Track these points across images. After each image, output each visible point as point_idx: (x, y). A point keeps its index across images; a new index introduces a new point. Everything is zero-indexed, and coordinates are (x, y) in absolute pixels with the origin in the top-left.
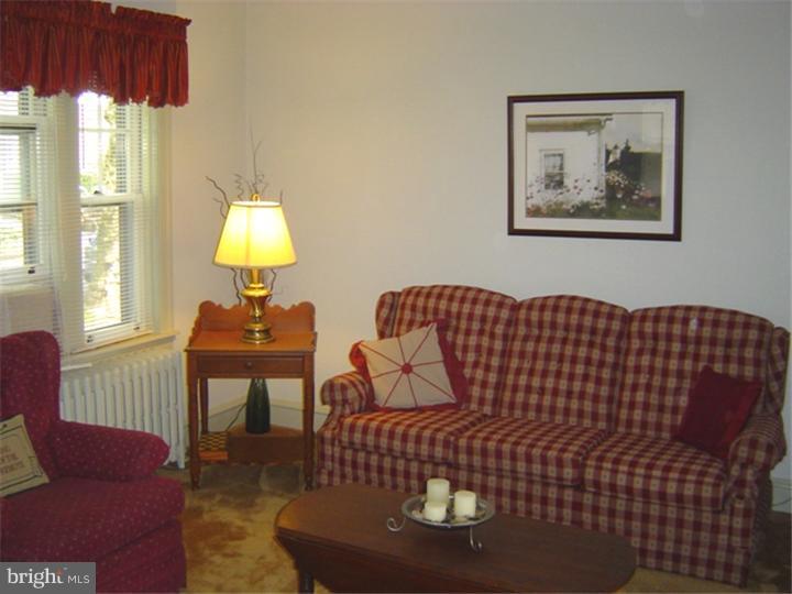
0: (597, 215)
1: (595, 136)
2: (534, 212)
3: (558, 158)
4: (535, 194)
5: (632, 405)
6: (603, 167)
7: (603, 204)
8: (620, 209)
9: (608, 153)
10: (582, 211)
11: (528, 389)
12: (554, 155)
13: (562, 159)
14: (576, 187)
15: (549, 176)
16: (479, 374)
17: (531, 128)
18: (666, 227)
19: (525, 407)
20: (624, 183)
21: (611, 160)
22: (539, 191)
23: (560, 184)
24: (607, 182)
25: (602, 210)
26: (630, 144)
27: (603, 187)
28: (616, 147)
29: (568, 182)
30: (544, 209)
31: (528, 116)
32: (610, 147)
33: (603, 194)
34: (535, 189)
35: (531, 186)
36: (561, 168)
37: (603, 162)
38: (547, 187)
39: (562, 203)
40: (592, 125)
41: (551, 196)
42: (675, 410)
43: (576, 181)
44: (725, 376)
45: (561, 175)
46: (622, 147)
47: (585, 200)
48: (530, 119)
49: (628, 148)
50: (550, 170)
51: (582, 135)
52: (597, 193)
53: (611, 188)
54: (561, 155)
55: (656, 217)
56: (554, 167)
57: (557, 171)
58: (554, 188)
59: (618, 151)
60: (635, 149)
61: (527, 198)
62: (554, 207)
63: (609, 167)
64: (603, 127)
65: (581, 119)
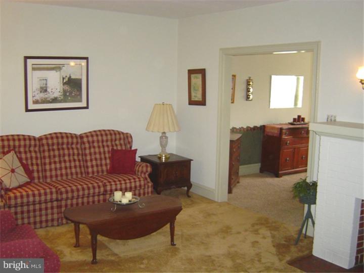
0: (60, 102)
1: (58, 73)
2: (36, 102)
3: (45, 81)
4: (36, 95)
5: (92, 166)
6: (62, 84)
7: (62, 98)
8: (68, 99)
9: (63, 79)
10: (55, 100)
11: (56, 169)
12: (43, 80)
13: (47, 81)
14: (52, 92)
15: (41, 88)
16: (35, 168)
17: (34, 69)
18: (84, 104)
19: (56, 176)
20: (69, 89)
21: (65, 81)
22: (38, 94)
23: (46, 91)
24: (63, 89)
25: (62, 100)
26: (71, 75)
27: (62, 91)
28: (66, 77)
29: (49, 90)
30: (40, 101)
31: (33, 64)
32: (64, 77)
33: (62, 94)
34: (36, 93)
35: (34, 92)
36: (46, 84)
37: (62, 82)
38: (41, 92)
39: (47, 98)
40: (58, 68)
41: (42, 95)
42: (106, 165)
43: (52, 89)
44: (122, 150)
45: (46, 87)
46: (68, 76)
47: (56, 96)
48: (34, 66)
49: (70, 77)
50: (42, 86)
51: (53, 72)
52: (60, 94)
53: (65, 92)
54: (46, 80)
55: (80, 101)
56: (43, 84)
57: (44, 86)
58: (44, 92)
59: (67, 78)
60: (73, 77)
61: (33, 97)
62: (44, 100)
63: (64, 84)
64: (61, 69)
65: (53, 66)
